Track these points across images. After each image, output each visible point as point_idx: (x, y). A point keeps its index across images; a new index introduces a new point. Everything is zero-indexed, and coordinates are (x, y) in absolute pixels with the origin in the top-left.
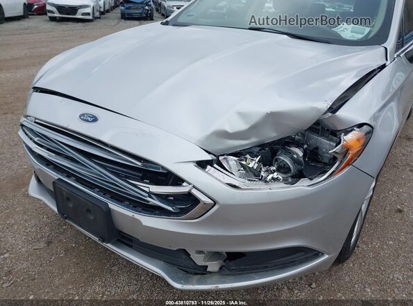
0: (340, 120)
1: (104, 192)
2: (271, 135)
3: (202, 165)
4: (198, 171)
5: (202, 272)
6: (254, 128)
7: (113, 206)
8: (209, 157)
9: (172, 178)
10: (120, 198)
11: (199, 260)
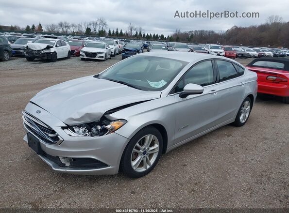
0: (111, 117)
1: (40, 136)
2: (89, 120)
3: (63, 128)
4: (61, 130)
5: (63, 166)
6: (82, 118)
7: (41, 141)
8: (65, 126)
9: (53, 132)
10: (43, 139)
11: (63, 161)
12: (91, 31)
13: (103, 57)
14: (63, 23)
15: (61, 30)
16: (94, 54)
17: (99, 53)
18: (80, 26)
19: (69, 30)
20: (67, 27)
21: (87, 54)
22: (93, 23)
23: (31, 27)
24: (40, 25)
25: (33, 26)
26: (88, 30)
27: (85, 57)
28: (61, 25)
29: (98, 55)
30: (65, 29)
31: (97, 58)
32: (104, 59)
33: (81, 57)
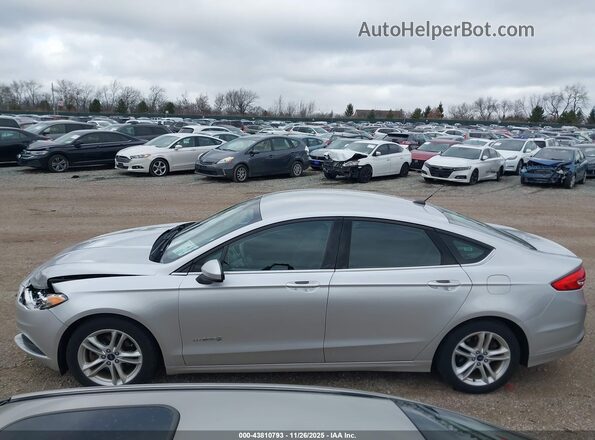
12: (545, 114)
13: (465, 177)
14: (485, 99)
15: (477, 115)
16: (447, 171)
17: (457, 169)
18: (520, 104)
19: (494, 114)
20: (493, 107)
21: (434, 170)
22: (553, 97)
23: (423, 110)
24: (441, 106)
25: (428, 109)
26: (538, 111)
27: (429, 176)
28: (480, 104)
29: (454, 174)
30: (486, 112)
31: (451, 179)
32: (467, 181)
33: (423, 175)
